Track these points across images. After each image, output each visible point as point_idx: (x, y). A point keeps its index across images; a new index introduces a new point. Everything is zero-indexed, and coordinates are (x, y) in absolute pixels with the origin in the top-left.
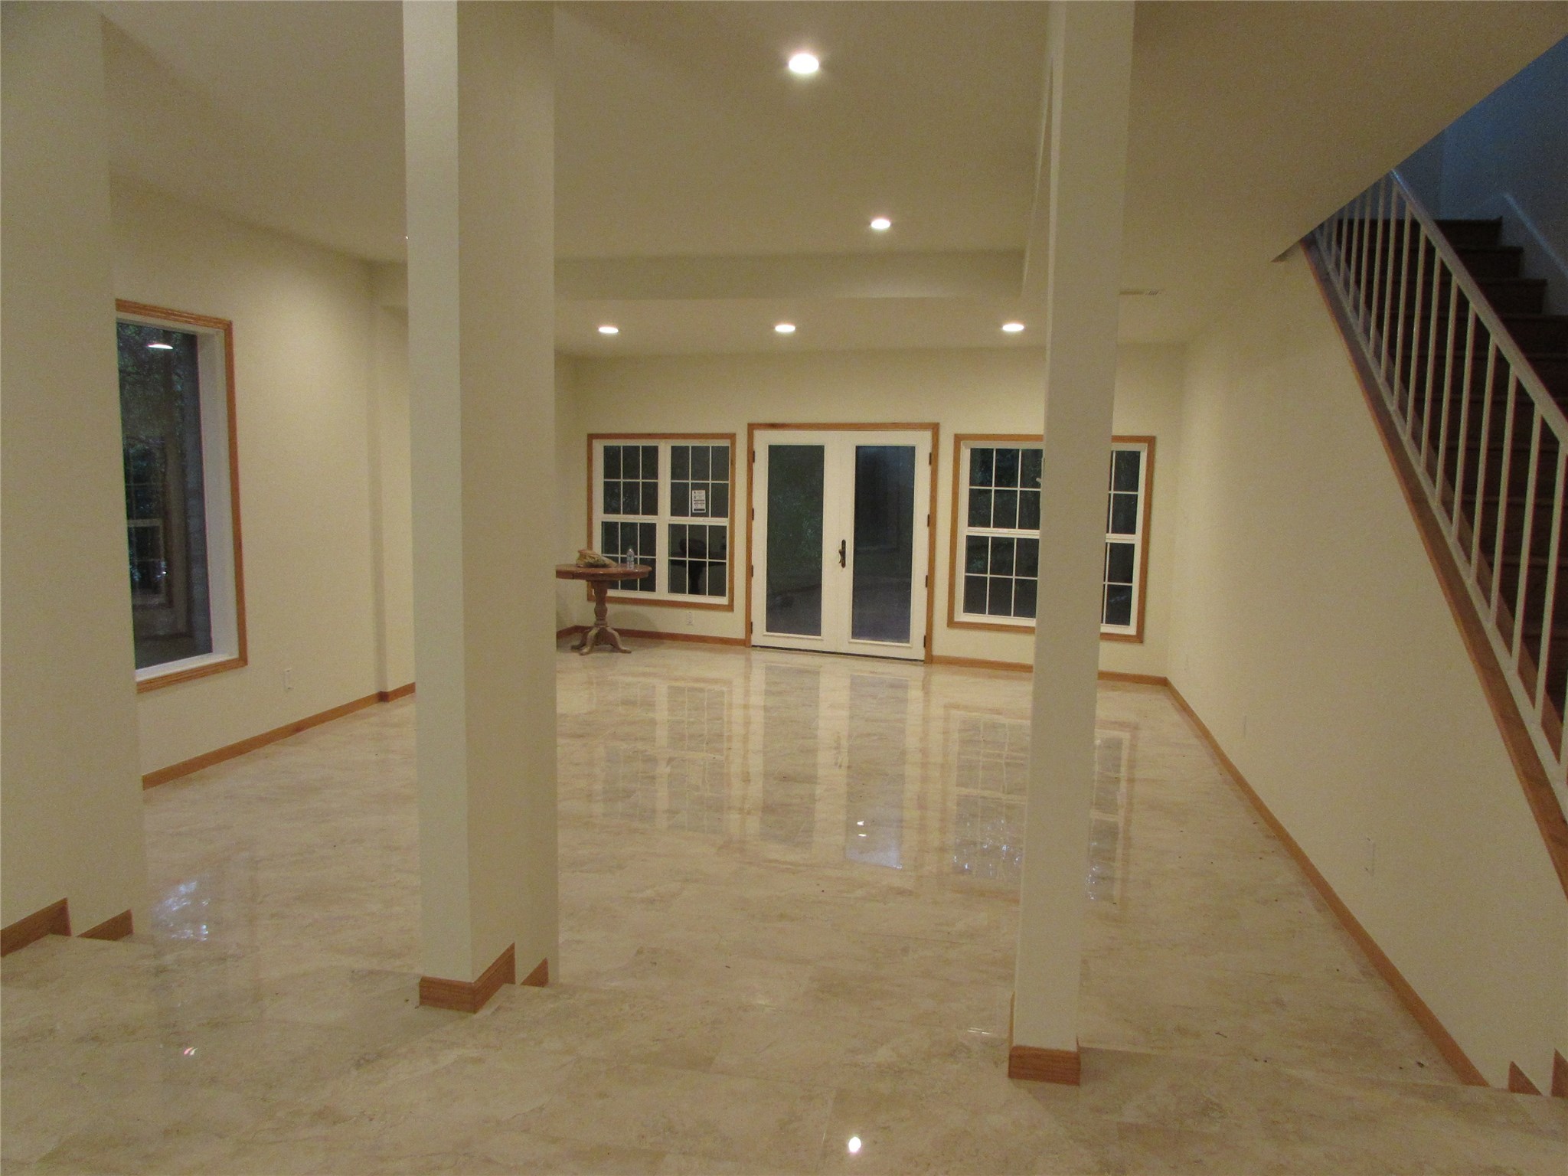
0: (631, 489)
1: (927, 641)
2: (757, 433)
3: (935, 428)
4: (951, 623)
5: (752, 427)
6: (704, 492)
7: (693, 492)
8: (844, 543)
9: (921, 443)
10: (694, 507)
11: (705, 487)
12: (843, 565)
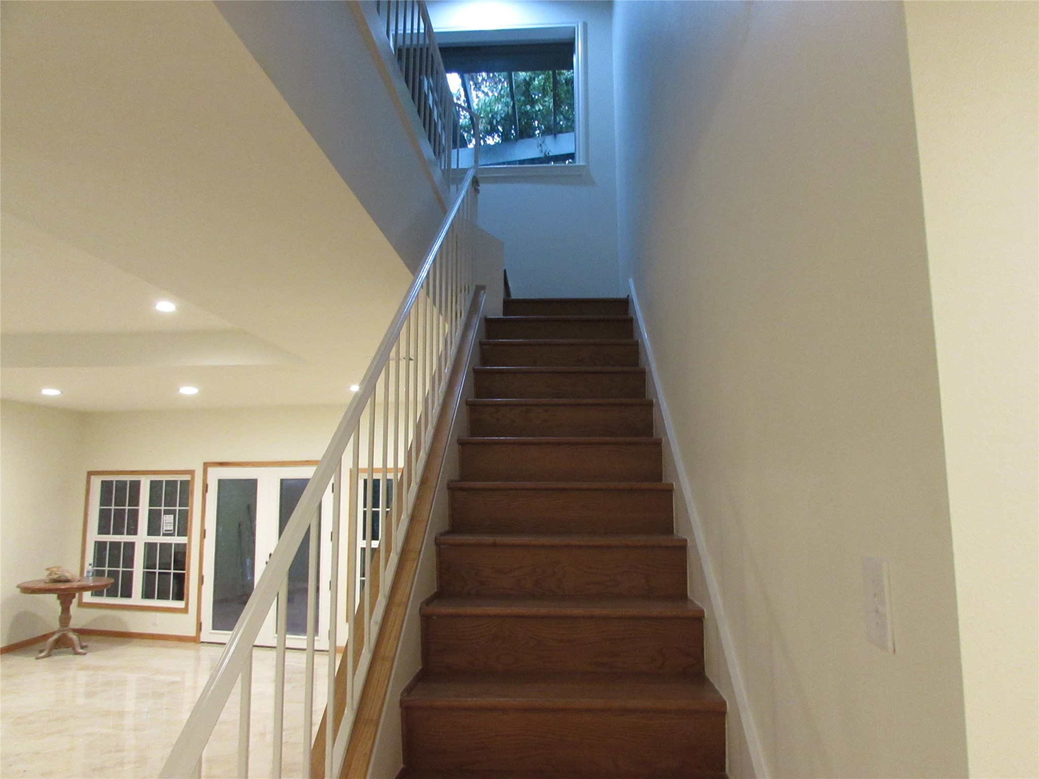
0: (119, 514)
2: (211, 470)
5: (206, 465)
6: (172, 516)
7: (165, 516)
10: (165, 529)
11: (173, 512)
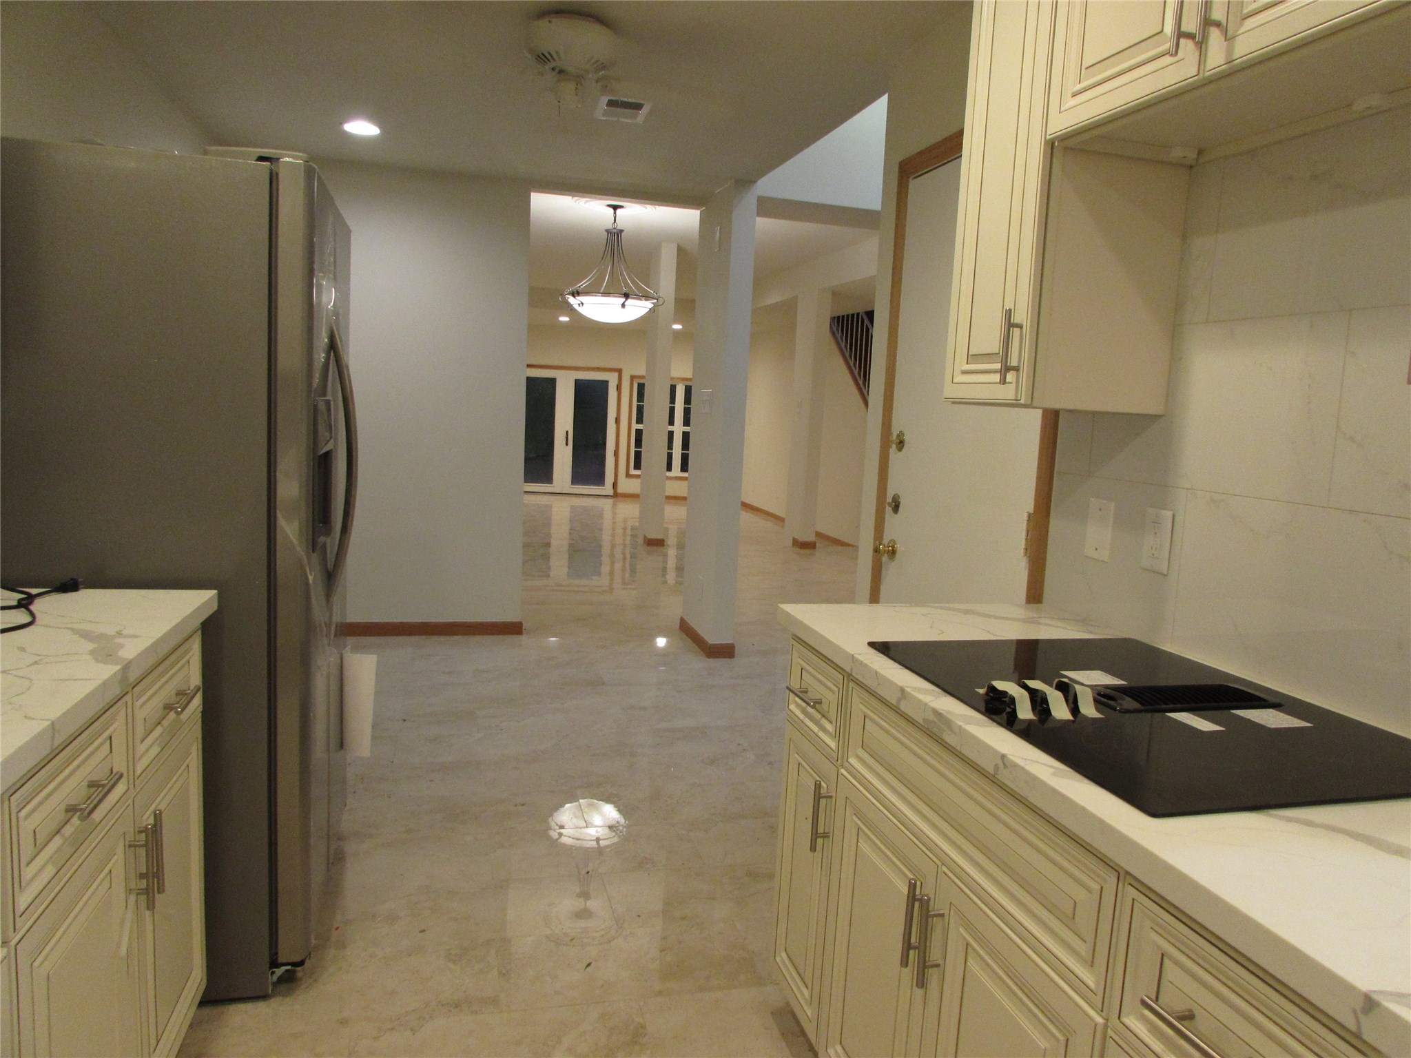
1: (615, 485)
3: (620, 371)
4: (628, 475)
8: (567, 432)
9: (612, 379)
12: (567, 444)
